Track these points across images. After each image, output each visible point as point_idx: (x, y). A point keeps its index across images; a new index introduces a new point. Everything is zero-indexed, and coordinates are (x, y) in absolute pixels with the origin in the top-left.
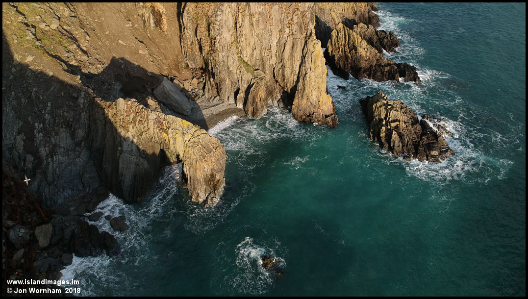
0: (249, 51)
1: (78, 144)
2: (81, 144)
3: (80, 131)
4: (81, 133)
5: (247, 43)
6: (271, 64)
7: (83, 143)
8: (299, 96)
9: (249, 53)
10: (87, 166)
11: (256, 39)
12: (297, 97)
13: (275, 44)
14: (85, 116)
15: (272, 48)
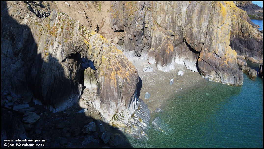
1: (16, 54)
2: (19, 54)
3: (20, 43)
4: (20, 45)
7: (20, 54)
8: (206, 49)
10: (19, 71)
13: (185, 10)
14: (26, 32)
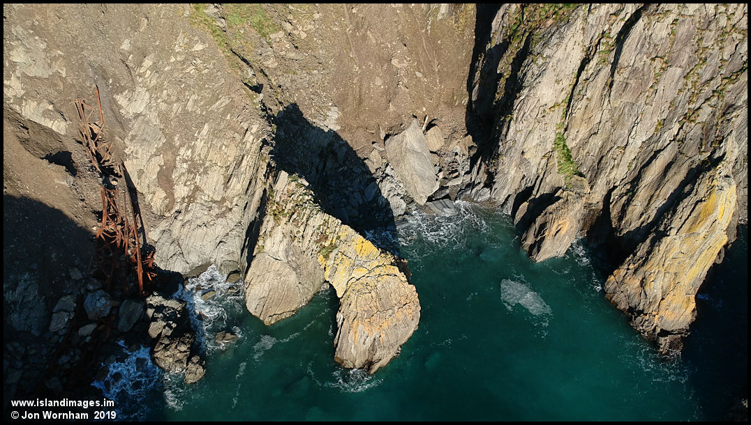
0: (583, 132)
5: (586, 117)
6: (612, 176)
8: (631, 267)
9: (580, 136)
11: (606, 116)
12: (626, 266)
13: (639, 143)
15: (629, 149)
